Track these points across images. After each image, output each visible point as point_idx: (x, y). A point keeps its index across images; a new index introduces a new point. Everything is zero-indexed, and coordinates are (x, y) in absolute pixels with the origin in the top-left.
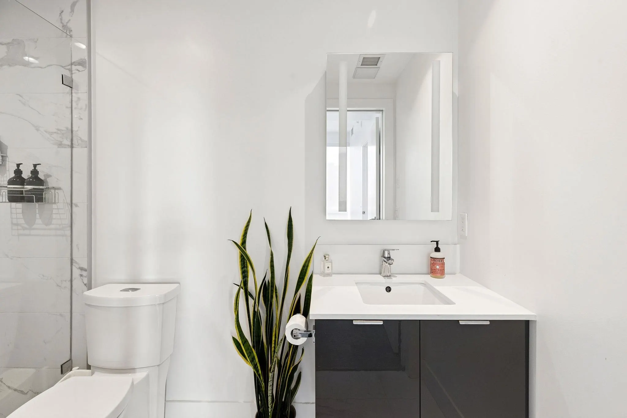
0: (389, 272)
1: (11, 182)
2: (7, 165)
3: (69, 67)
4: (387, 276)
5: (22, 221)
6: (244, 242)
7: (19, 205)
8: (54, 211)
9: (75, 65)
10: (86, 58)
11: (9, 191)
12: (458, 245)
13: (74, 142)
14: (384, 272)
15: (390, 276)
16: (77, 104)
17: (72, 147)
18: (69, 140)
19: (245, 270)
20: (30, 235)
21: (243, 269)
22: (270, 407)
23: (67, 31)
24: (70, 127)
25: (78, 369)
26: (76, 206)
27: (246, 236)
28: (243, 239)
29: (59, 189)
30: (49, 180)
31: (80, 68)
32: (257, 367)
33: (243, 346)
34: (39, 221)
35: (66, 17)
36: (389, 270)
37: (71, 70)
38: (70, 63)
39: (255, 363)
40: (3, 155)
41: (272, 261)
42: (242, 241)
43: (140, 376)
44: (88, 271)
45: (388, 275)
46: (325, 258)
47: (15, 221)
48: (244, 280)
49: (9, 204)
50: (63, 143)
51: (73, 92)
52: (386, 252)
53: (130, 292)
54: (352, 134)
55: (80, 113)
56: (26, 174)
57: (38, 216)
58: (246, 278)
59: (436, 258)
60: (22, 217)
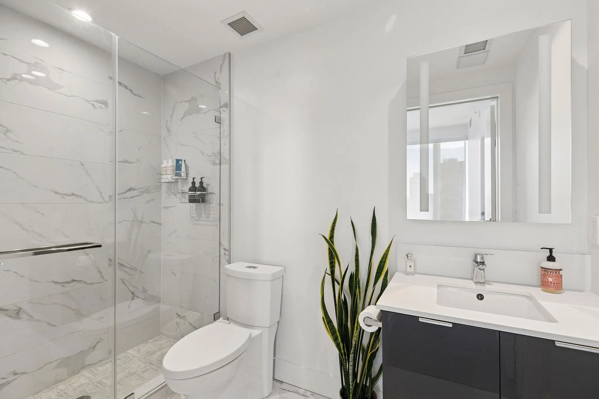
0: (482, 278)
1: (190, 190)
2: (189, 179)
3: (219, 110)
4: (480, 283)
5: (195, 215)
6: (332, 237)
7: (193, 205)
8: (211, 209)
9: (222, 108)
10: (228, 101)
11: (189, 195)
12: (588, 256)
13: (221, 161)
14: (476, 278)
15: (484, 283)
16: (223, 135)
17: (220, 165)
18: (219, 160)
19: (333, 261)
20: (199, 224)
21: (331, 261)
22: (351, 385)
23: (218, 85)
24: (219, 151)
25: (223, 319)
26: (223, 205)
27: (334, 231)
28: (331, 234)
29: (214, 194)
30: (208, 188)
31: (225, 109)
32: (340, 346)
33: (328, 325)
34: (203, 215)
35: (217, 76)
36: (483, 276)
37: (220, 112)
38: (219, 107)
39: (339, 343)
40: (187, 172)
41: (357, 256)
42: (330, 236)
43: (256, 332)
44: (229, 251)
45: (482, 282)
46: (408, 257)
47: (192, 216)
48: (332, 270)
49: (190, 203)
50: (216, 162)
51: (221, 126)
52: (479, 256)
53: (252, 269)
54: (470, 125)
55: (225, 141)
56: (197, 185)
57: (203, 212)
58: (334, 268)
59: (548, 269)
60: (195, 212)
